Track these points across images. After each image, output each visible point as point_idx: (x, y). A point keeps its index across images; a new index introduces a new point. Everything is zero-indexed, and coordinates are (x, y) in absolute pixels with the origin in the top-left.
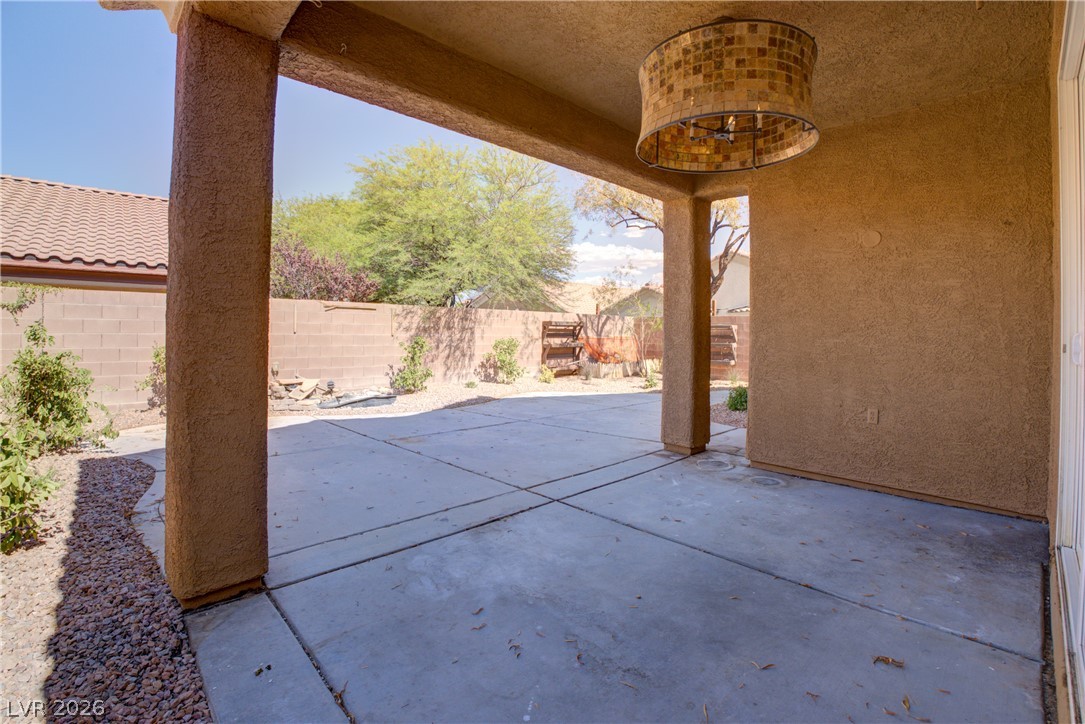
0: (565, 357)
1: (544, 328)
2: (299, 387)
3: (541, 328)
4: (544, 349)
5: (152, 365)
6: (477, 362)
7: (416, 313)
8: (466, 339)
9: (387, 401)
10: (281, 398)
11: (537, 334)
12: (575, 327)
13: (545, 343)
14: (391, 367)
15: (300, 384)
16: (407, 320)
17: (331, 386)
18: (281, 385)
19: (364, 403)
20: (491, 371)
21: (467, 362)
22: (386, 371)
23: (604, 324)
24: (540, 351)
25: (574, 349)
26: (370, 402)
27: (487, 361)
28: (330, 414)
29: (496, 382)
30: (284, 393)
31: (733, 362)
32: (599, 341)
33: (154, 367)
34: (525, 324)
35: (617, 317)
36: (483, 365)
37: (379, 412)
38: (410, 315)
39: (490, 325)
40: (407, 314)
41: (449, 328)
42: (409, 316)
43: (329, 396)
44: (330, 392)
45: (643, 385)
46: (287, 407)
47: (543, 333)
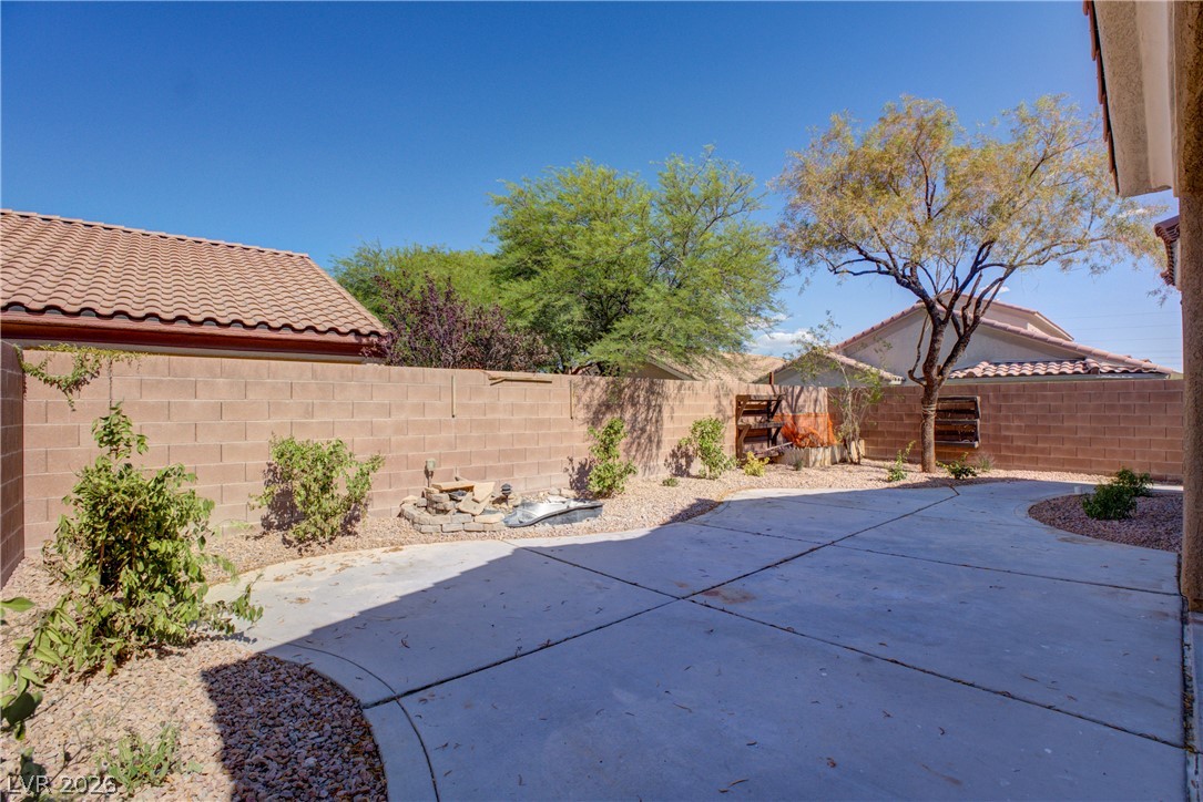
0: (759, 441)
1: (738, 404)
2: (469, 494)
3: (734, 403)
4: (739, 431)
5: (267, 468)
6: (666, 449)
7: (598, 385)
8: (654, 420)
9: (591, 512)
10: (445, 511)
11: (731, 411)
12: (769, 402)
13: (740, 423)
14: (571, 460)
15: (470, 489)
16: (588, 393)
17: (506, 490)
18: (442, 492)
19: (564, 517)
20: (683, 461)
21: (654, 450)
22: (564, 466)
23: (798, 397)
24: (734, 433)
25: (770, 430)
26: (571, 515)
27: (679, 448)
28: (525, 536)
29: (689, 475)
30: (450, 505)
31: (976, 444)
32: (794, 418)
33: (269, 470)
34: (718, 397)
35: (811, 388)
36: (674, 455)
37: (590, 530)
38: (591, 387)
39: (681, 401)
40: (588, 384)
41: (634, 403)
42: (589, 389)
43: (504, 505)
44: (504, 499)
45: (886, 477)
46: (461, 527)
47: (737, 410)
